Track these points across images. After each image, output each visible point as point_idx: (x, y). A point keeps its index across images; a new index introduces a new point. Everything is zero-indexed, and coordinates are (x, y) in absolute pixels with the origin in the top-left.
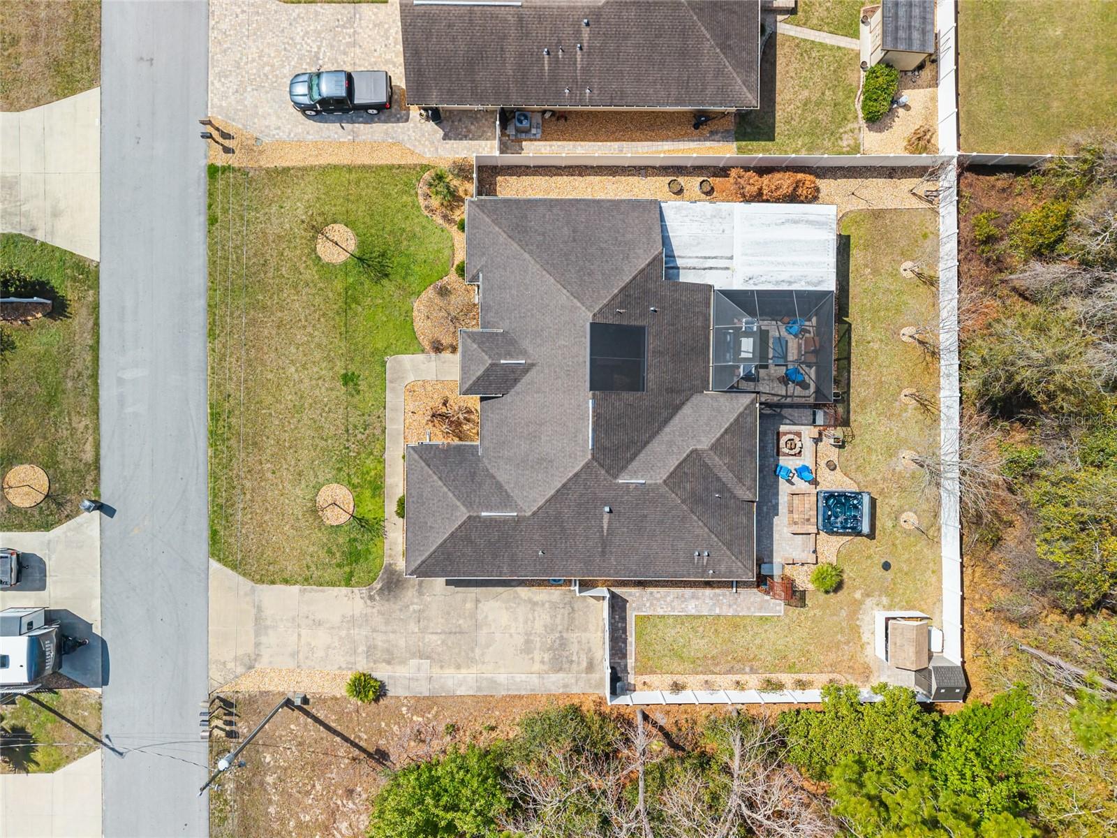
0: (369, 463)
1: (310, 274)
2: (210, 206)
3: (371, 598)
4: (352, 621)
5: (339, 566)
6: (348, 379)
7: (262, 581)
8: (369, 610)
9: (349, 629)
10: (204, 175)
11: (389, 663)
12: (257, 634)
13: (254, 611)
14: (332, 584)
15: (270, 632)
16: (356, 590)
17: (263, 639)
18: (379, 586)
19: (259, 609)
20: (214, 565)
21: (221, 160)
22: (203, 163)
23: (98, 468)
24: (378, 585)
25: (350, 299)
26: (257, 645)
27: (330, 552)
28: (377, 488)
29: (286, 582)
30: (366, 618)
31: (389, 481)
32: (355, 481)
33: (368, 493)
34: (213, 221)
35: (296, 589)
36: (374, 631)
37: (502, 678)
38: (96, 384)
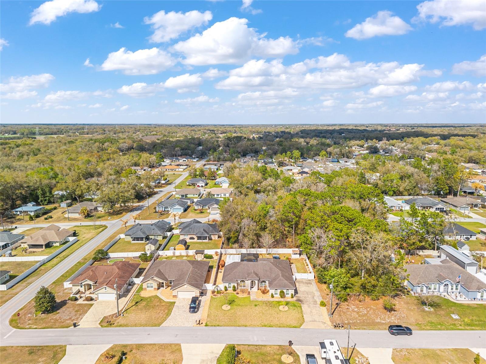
0: (274, 303)
1: (233, 311)
2: (215, 326)
3: (303, 304)
4: (309, 307)
5: (297, 308)
6: (256, 306)
7: (304, 321)
9: (311, 307)
10: (207, 327)
11: (316, 302)
12: (317, 322)
13: (311, 322)
14: (301, 309)
15: (315, 319)
16: (302, 306)
17: (318, 321)
19: (310, 321)
20: (302, 327)
21: (204, 324)
22: (204, 327)
23: (281, 345)
24: (300, 302)
25: (239, 305)
26: (319, 322)
27: (294, 309)
28: (279, 302)
29: (303, 317)
30: (307, 305)
31: (277, 300)
32: (278, 305)
33: (280, 303)
34: (218, 326)
35: (304, 315)
36: (310, 303)
37: (315, 289)
38: (258, 345)
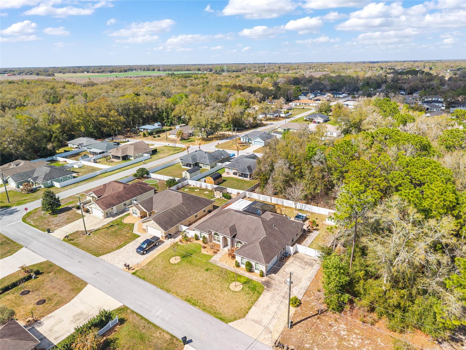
0: (232, 274)
1: (177, 267)
2: (140, 277)
3: (268, 290)
4: (273, 298)
5: (254, 293)
6: (207, 270)
7: (245, 315)
8: (272, 292)
9: (274, 300)
10: (132, 275)
12: (261, 325)
13: (253, 322)
14: (258, 297)
15: (262, 321)
16: (263, 293)
17: (264, 324)
18: (266, 287)
19: (253, 320)
21: (134, 271)
25: (191, 262)
26: (264, 326)
27: (248, 294)
28: (238, 276)
29: (249, 309)
30: (273, 294)
31: (239, 273)
32: (233, 279)
33: (239, 278)
35: (253, 308)
